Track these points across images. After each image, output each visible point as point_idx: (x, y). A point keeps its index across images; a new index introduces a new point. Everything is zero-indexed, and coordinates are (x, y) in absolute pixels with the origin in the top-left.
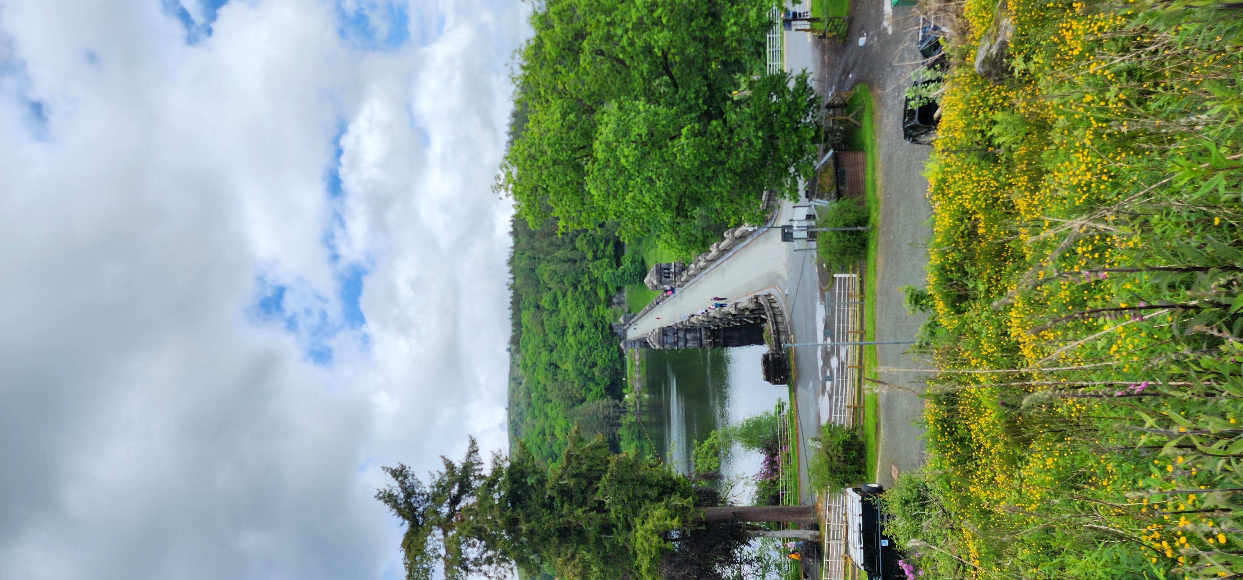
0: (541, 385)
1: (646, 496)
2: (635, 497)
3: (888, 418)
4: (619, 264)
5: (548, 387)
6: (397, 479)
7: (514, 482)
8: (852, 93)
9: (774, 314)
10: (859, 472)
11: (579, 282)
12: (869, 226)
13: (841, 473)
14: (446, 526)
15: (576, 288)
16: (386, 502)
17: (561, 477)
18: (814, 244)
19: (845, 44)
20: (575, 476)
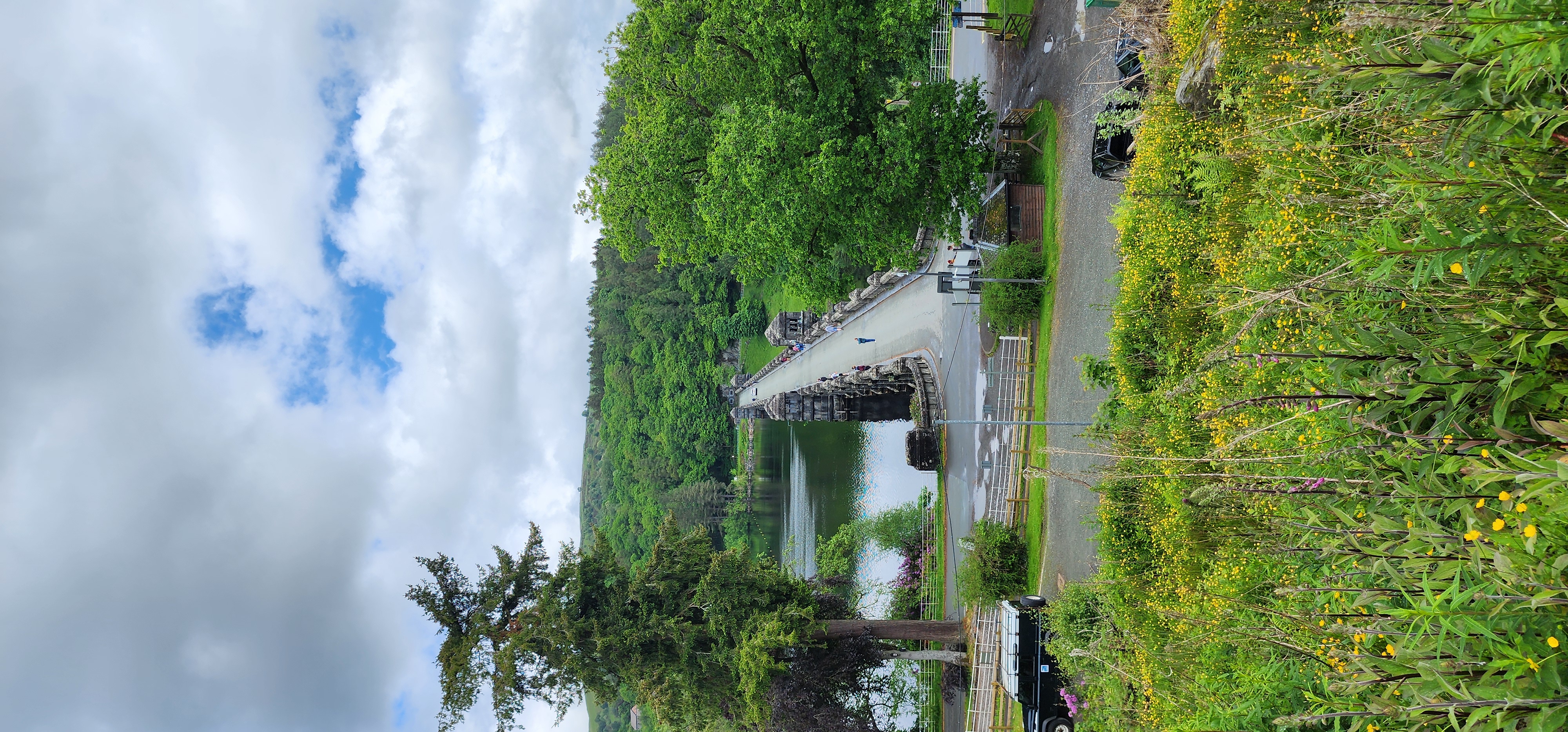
0: (626, 461)
1: (754, 604)
2: (741, 604)
3: (1056, 516)
4: (732, 311)
5: (634, 463)
6: (435, 574)
7: (587, 583)
8: (1033, 111)
9: (925, 382)
10: (1018, 582)
11: (681, 331)
12: (1045, 279)
13: (996, 582)
14: (497, 635)
15: (676, 338)
16: (419, 603)
17: (648, 579)
18: (977, 298)
19: (1026, 49)
20: (666, 577)
